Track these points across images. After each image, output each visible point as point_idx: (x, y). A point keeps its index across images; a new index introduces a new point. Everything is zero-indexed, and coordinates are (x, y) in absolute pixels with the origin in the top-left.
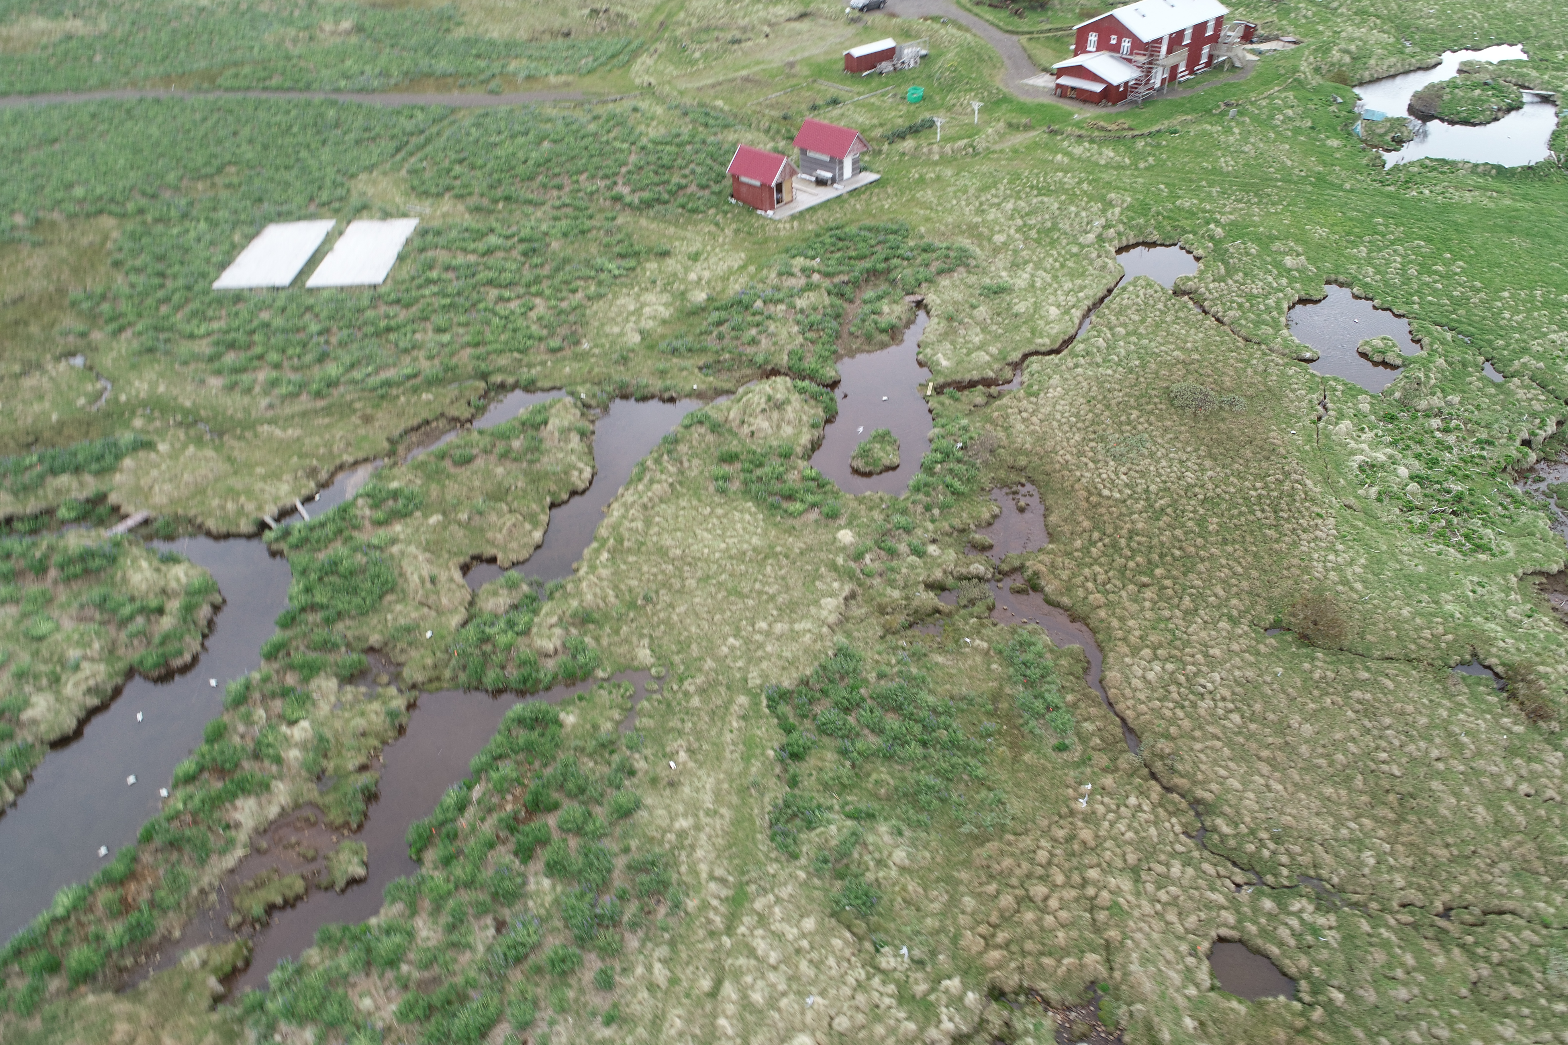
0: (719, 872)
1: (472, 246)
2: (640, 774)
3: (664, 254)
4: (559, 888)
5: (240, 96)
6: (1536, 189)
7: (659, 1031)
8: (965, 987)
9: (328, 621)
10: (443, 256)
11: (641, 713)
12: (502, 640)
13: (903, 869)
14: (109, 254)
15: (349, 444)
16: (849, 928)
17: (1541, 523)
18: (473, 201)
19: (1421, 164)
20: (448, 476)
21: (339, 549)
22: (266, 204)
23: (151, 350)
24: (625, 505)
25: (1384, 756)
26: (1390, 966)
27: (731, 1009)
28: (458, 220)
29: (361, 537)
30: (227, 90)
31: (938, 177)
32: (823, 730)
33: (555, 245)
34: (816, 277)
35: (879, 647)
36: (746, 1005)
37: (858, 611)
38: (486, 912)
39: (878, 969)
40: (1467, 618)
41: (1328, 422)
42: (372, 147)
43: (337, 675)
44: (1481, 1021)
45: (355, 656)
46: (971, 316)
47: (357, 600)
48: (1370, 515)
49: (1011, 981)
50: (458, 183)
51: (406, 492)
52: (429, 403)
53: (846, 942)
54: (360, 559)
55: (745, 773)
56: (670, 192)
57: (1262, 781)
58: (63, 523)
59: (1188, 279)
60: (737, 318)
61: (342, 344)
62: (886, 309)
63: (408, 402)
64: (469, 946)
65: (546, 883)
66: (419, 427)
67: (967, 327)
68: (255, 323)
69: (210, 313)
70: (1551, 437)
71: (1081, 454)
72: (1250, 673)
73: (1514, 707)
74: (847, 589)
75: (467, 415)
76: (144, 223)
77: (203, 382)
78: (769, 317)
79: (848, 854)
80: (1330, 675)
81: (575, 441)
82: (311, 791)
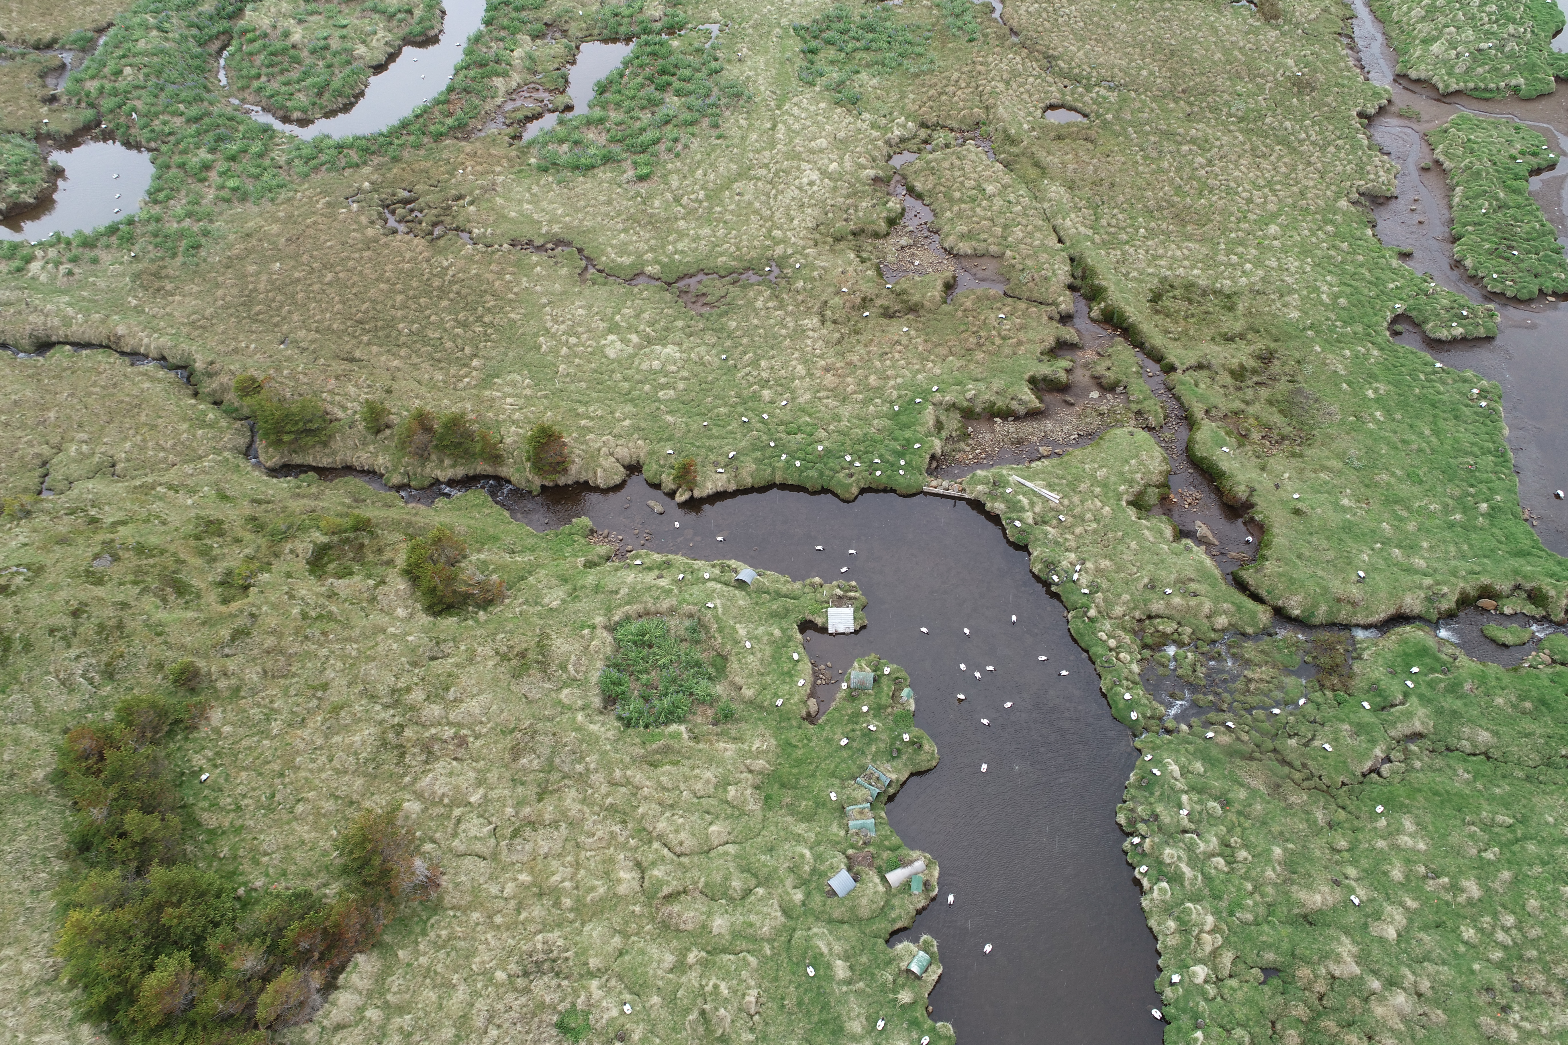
0: (771, 89)
2: (721, 59)
4: (683, 99)
7: (745, 139)
8: (908, 122)
12: (626, 13)
13: (875, 88)
16: (844, 107)
25: (1168, 36)
26: (1143, 108)
27: (782, 132)
39: (861, 119)
43: (529, 34)
45: (537, 26)
49: (932, 120)
53: (843, 111)
55: (782, 56)
57: (1090, 47)
64: (638, 119)
65: (675, 98)
79: (843, 82)
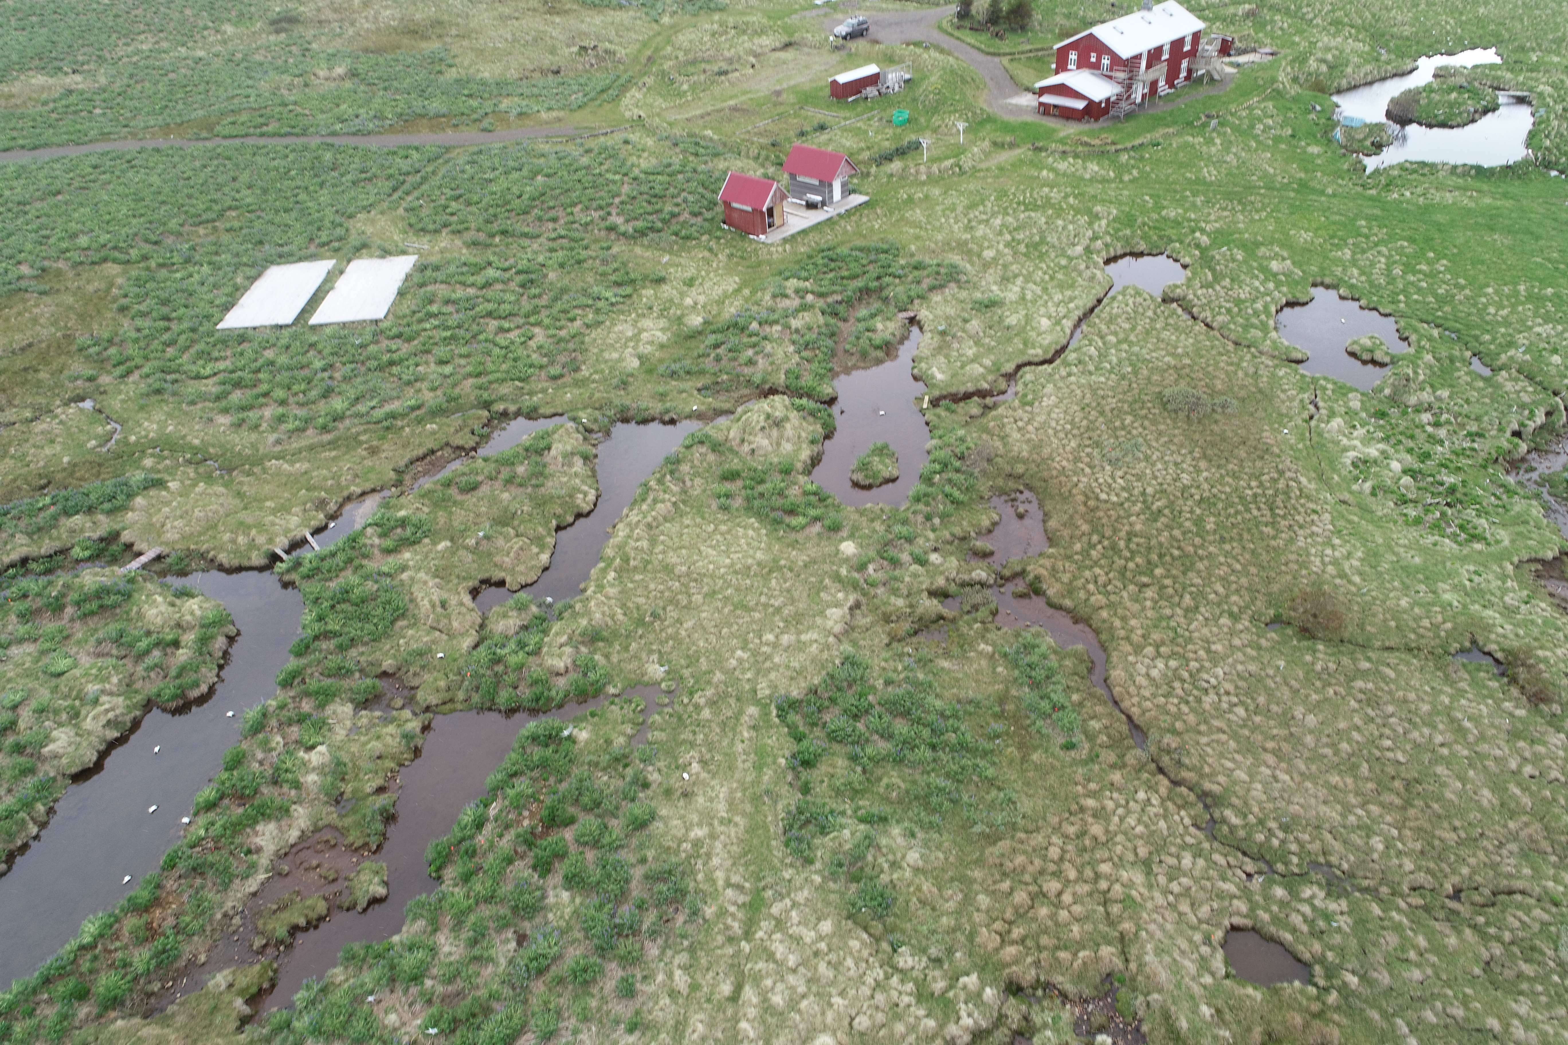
0: (735, 879)
1: (471, 279)
2: (654, 786)
3: (660, 281)
4: (578, 900)
5: (237, 142)
6: (1515, 187)
7: (682, 1036)
8: (983, 984)
9: (341, 648)
10: (442, 291)
11: (653, 727)
12: (513, 660)
13: (917, 870)
14: (115, 300)
15: (356, 476)
16: (866, 929)
17: (1534, 512)
18: (469, 236)
19: (1402, 167)
20: (455, 503)
21: (349, 577)
22: (267, 247)
23: (158, 392)
24: (629, 524)
25: (1388, 743)
26: (1403, 949)
27: (752, 1012)
28: (456, 255)
29: (370, 565)
30: (225, 137)
31: (927, 197)
32: (833, 737)
33: (552, 276)
34: (810, 297)
35: (884, 655)
36: (767, 1007)
37: (863, 621)
38: (507, 926)
39: (896, 969)
40: (1465, 606)
41: (1320, 420)
42: (369, 187)
43: (352, 701)
44: (1496, 999)
45: (369, 681)
46: (964, 330)
47: (369, 627)
48: (1365, 510)
49: (1029, 976)
50: (455, 218)
51: (414, 519)
52: (434, 433)
53: (863, 943)
54: (371, 586)
55: (757, 782)
56: (663, 221)
57: (1268, 772)
58: (78, 561)
59: (1176, 286)
60: (734, 340)
61: (346, 379)
62: (880, 326)
63: (413, 432)
64: (490, 959)
65: (565, 895)
66: (424, 457)
67: (960, 341)
68: (261, 361)
69: (216, 354)
70: (1542, 427)
71: (1077, 459)
72: (1253, 667)
73: (1515, 691)
74: (852, 599)
75: (472, 444)
76: (148, 269)
77: (211, 420)
78: (765, 338)
79: (862, 858)
80: (1332, 666)
81: (578, 465)
82: (330, 814)
